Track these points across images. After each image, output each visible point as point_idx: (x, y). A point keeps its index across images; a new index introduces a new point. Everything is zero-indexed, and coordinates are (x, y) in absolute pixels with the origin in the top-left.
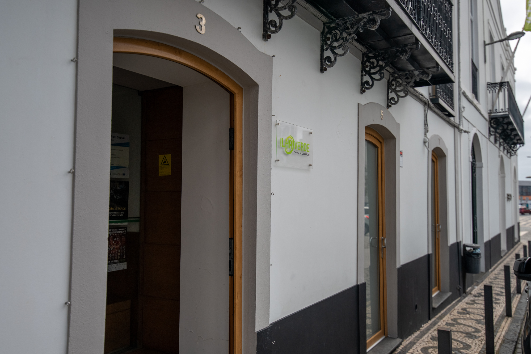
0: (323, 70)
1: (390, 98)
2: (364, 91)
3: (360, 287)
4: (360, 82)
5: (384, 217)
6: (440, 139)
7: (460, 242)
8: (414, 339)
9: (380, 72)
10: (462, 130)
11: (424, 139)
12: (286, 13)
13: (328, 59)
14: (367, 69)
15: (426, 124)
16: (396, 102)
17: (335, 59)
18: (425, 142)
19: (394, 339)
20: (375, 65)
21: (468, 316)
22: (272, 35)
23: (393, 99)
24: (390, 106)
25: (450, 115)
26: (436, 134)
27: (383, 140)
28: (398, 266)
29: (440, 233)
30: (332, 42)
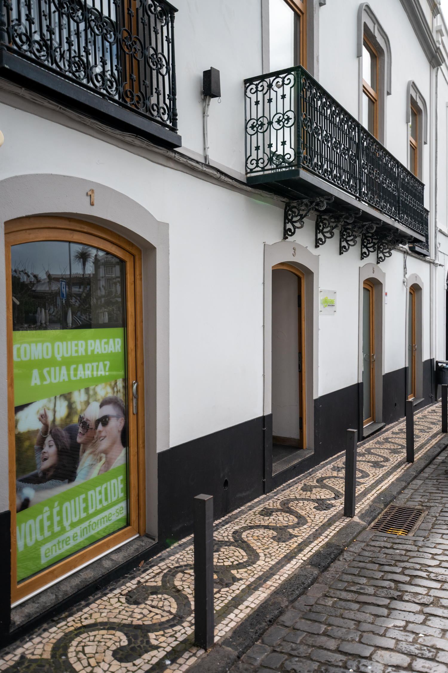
0: (341, 253)
1: (379, 257)
2: (363, 259)
3: (360, 385)
4: (360, 252)
5: (374, 340)
6: (416, 277)
7: (434, 359)
8: (394, 425)
9: (373, 247)
10: (437, 264)
11: (404, 280)
12: (328, 235)
13: (344, 247)
14: (365, 244)
15: (405, 268)
16: (383, 260)
17: (349, 248)
18: (404, 282)
19: (380, 423)
20: (370, 242)
21: (435, 414)
22: (320, 246)
23: (381, 258)
24: (379, 263)
25: (425, 256)
26: (413, 273)
27: (374, 285)
28: (383, 374)
29: (416, 351)
30: (347, 237)
